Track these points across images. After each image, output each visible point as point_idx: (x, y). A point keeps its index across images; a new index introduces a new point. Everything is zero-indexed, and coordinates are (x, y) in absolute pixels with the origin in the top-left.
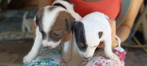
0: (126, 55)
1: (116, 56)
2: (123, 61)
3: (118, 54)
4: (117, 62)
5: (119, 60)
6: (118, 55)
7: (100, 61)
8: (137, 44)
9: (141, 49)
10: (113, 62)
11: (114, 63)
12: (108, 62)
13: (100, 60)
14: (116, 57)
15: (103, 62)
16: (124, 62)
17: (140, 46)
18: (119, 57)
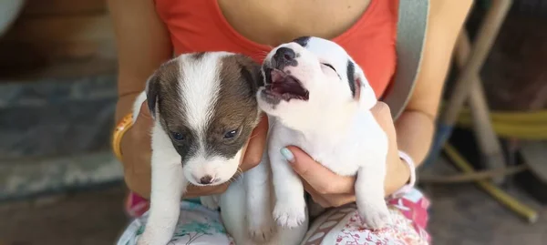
0: (431, 211)
1: (402, 217)
2: (422, 230)
3: (406, 209)
4: (407, 236)
5: (413, 231)
6: (407, 215)
7: (356, 235)
8: (459, 170)
9: (474, 185)
10: (396, 238)
11: (400, 241)
12: (382, 239)
13: (358, 233)
14: (402, 221)
15: (368, 240)
16: (427, 236)
17: (470, 175)
18: (409, 221)
